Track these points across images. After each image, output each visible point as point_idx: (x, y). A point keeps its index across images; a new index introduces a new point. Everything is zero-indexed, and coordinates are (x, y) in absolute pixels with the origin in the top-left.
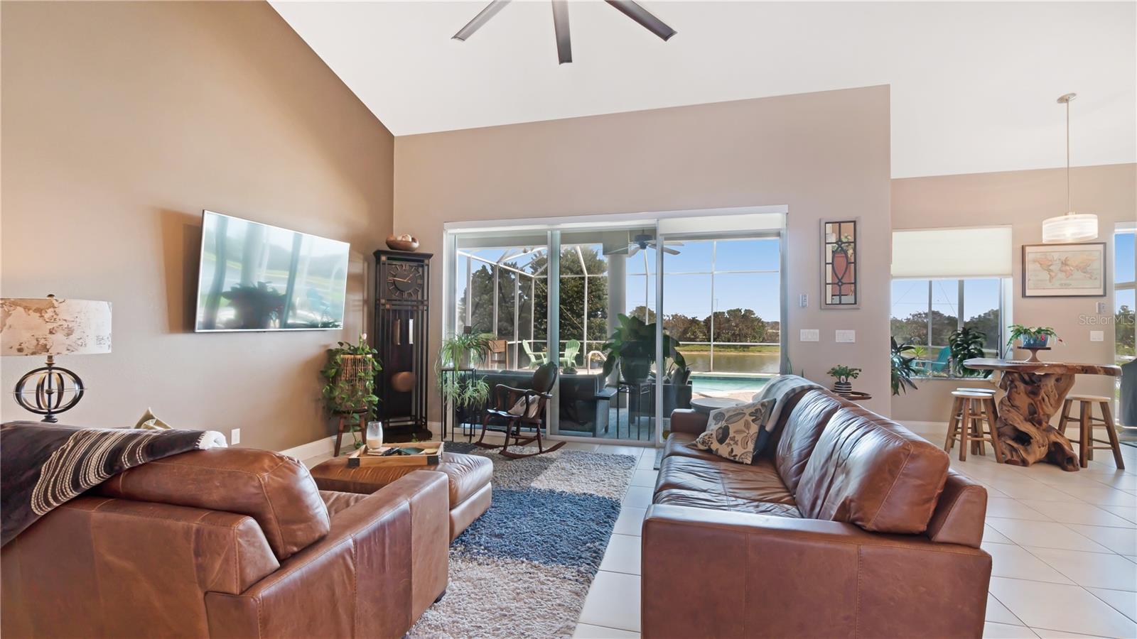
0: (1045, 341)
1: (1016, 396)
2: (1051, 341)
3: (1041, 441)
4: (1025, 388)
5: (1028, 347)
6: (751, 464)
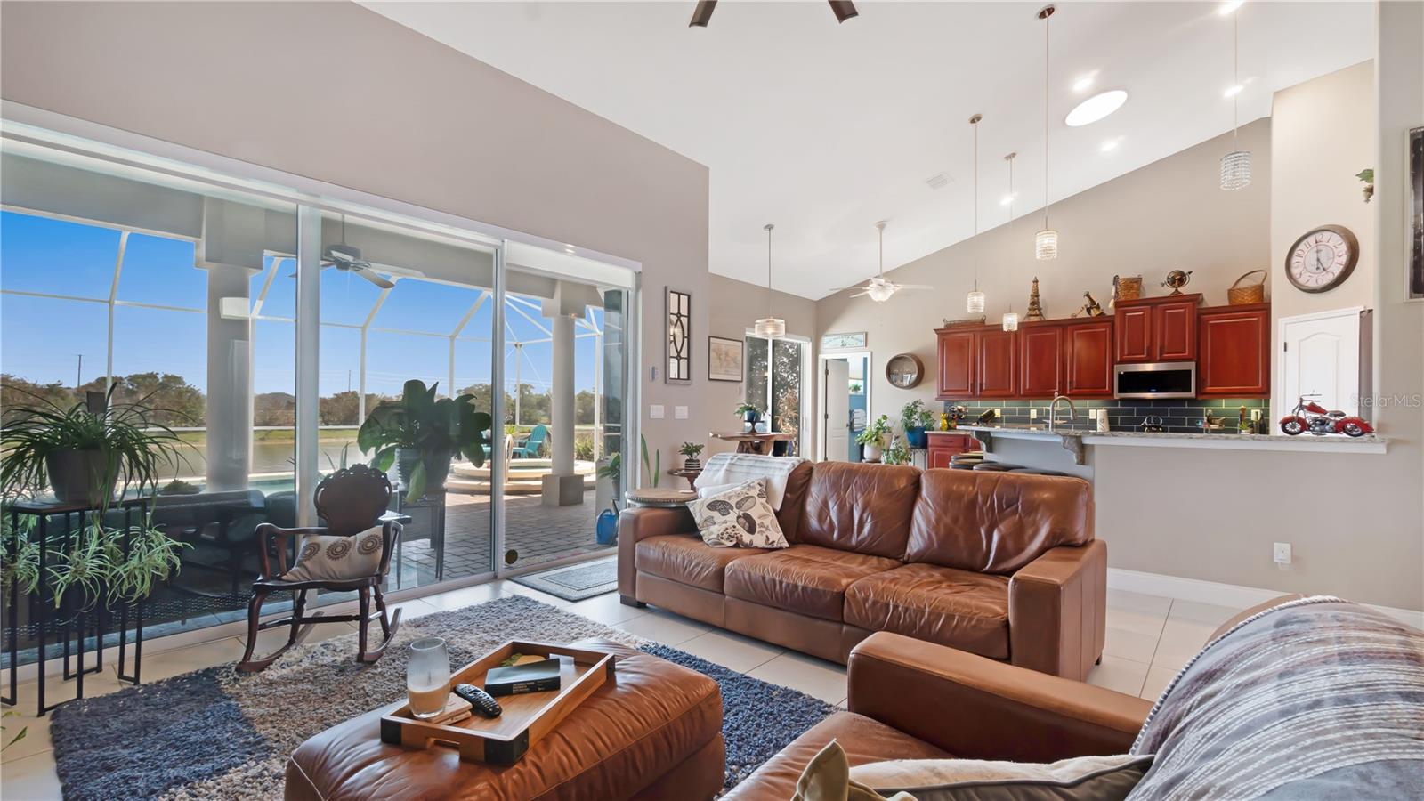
6: (790, 547)
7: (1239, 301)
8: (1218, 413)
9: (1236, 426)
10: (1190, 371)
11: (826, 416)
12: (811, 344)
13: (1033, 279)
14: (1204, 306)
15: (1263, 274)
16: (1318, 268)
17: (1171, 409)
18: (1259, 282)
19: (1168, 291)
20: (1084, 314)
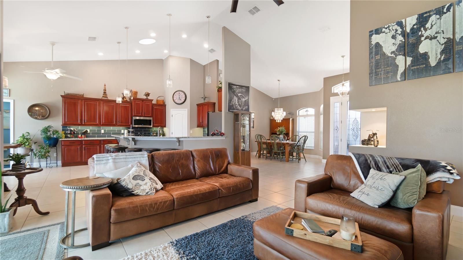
7: (159, 103)
10: (151, 120)
14: (152, 103)
16: (179, 99)
19: (145, 97)
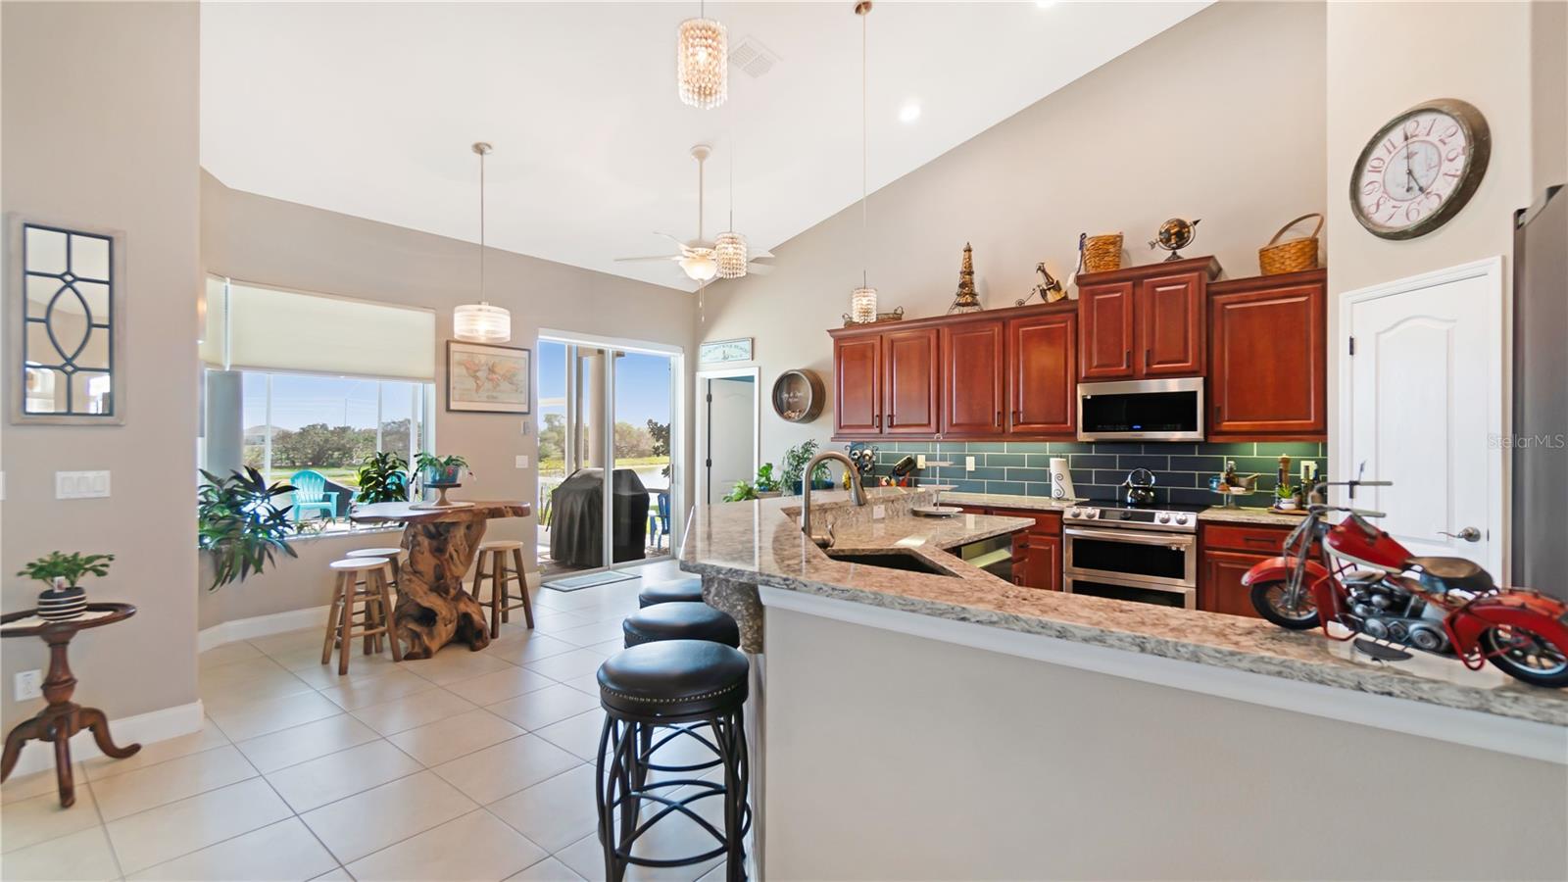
0: (454, 475)
1: (419, 557)
2: (462, 475)
3: (449, 616)
4: (430, 544)
5: (435, 485)
7: (1276, 269)
8: (1245, 466)
9: (1274, 489)
10: (1194, 394)
11: (709, 463)
12: (683, 356)
13: (964, 246)
14: (1223, 279)
15: (1316, 220)
16: (1409, 190)
17: (1172, 458)
18: (1310, 234)
20: (1037, 300)
